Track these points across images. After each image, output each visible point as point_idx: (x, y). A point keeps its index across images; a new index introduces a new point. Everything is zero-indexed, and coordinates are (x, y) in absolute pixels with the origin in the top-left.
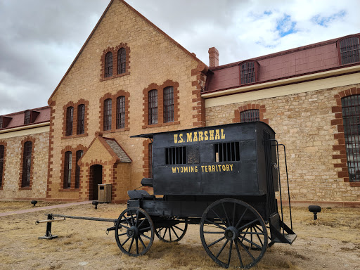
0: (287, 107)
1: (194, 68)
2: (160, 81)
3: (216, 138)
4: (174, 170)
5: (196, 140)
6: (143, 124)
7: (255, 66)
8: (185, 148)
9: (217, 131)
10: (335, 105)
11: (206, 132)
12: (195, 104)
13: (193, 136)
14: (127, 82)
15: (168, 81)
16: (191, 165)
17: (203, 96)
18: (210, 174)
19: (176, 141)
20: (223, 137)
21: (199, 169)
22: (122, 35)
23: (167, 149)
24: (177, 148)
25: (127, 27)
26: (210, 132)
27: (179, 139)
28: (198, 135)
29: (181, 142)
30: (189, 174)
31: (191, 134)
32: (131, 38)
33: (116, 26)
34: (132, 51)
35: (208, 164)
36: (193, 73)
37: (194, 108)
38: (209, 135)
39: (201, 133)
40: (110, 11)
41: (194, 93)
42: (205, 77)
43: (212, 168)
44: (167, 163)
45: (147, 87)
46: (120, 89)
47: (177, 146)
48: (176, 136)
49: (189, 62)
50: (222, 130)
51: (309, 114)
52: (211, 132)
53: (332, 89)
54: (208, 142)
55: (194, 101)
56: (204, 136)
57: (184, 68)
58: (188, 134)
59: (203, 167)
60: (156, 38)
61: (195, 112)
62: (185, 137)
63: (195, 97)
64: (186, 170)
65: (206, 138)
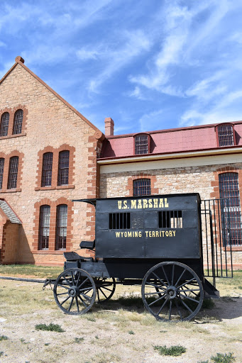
0: (175, 179)
1: (91, 135)
2: (56, 145)
3: (160, 206)
4: (118, 234)
5: (140, 207)
6: (36, 186)
7: (148, 139)
8: (129, 214)
9: (161, 200)
10: (214, 179)
11: (150, 200)
12: (91, 169)
13: (137, 203)
14: (23, 143)
15: (65, 145)
16: (135, 230)
17: (98, 162)
18: (153, 239)
19: (120, 207)
20: (167, 206)
21: (144, 234)
22: (21, 97)
23: (110, 215)
24: (121, 214)
25: (27, 90)
26: (154, 200)
27: (123, 205)
28: (142, 203)
29: (125, 208)
30: (133, 239)
31: (135, 201)
32: (30, 101)
33: (15, 88)
34: (30, 113)
35: (152, 230)
36: (90, 140)
37: (89, 174)
38: (153, 203)
39: (145, 200)
40: (11, 74)
41: (90, 158)
42: (101, 145)
43: (155, 234)
44: (110, 228)
45: (42, 149)
46: (14, 148)
47: (121, 212)
48: (120, 202)
49: (87, 129)
50: (166, 199)
51: (193, 186)
52: (156, 200)
53: (211, 166)
54: (152, 210)
55: (90, 166)
56: (148, 203)
57: (82, 135)
58: (132, 201)
59: (147, 232)
60: (56, 104)
61: (90, 177)
62: (129, 204)
63: (91, 162)
64: (130, 234)
65: (151, 206)
